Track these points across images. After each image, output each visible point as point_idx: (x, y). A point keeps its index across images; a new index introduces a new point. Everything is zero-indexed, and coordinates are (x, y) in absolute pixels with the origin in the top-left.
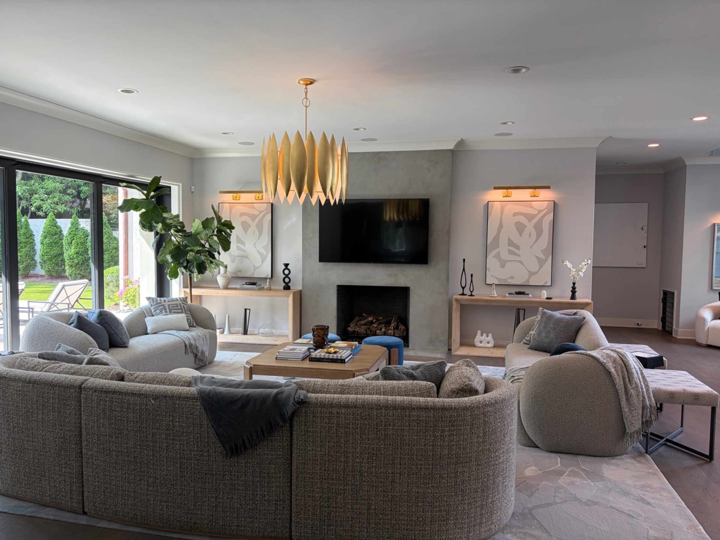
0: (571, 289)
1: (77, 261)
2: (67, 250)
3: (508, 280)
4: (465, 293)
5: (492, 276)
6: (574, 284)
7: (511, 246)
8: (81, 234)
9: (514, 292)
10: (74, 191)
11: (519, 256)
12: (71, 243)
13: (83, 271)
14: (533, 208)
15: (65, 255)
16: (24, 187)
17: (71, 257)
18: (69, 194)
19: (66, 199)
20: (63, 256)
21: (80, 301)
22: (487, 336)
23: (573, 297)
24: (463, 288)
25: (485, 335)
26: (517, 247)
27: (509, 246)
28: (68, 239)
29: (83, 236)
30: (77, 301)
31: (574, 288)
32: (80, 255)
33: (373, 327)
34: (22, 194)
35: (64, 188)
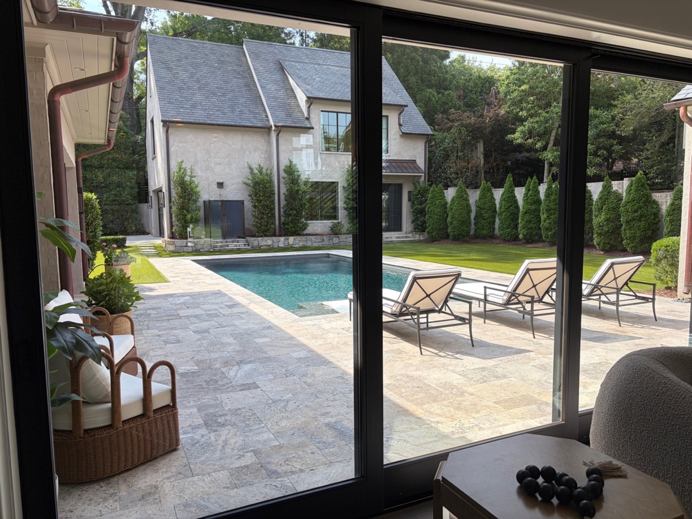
1: (607, 229)
2: (596, 216)
8: (613, 198)
10: (605, 152)
12: (602, 208)
13: (613, 240)
15: (594, 222)
16: (555, 153)
17: (601, 224)
18: (599, 156)
19: (597, 161)
20: (591, 223)
21: (630, 284)
28: (598, 205)
29: (615, 201)
30: (626, 284)
32: (611, 222)
34: (553, 160)
35: (595, 149)
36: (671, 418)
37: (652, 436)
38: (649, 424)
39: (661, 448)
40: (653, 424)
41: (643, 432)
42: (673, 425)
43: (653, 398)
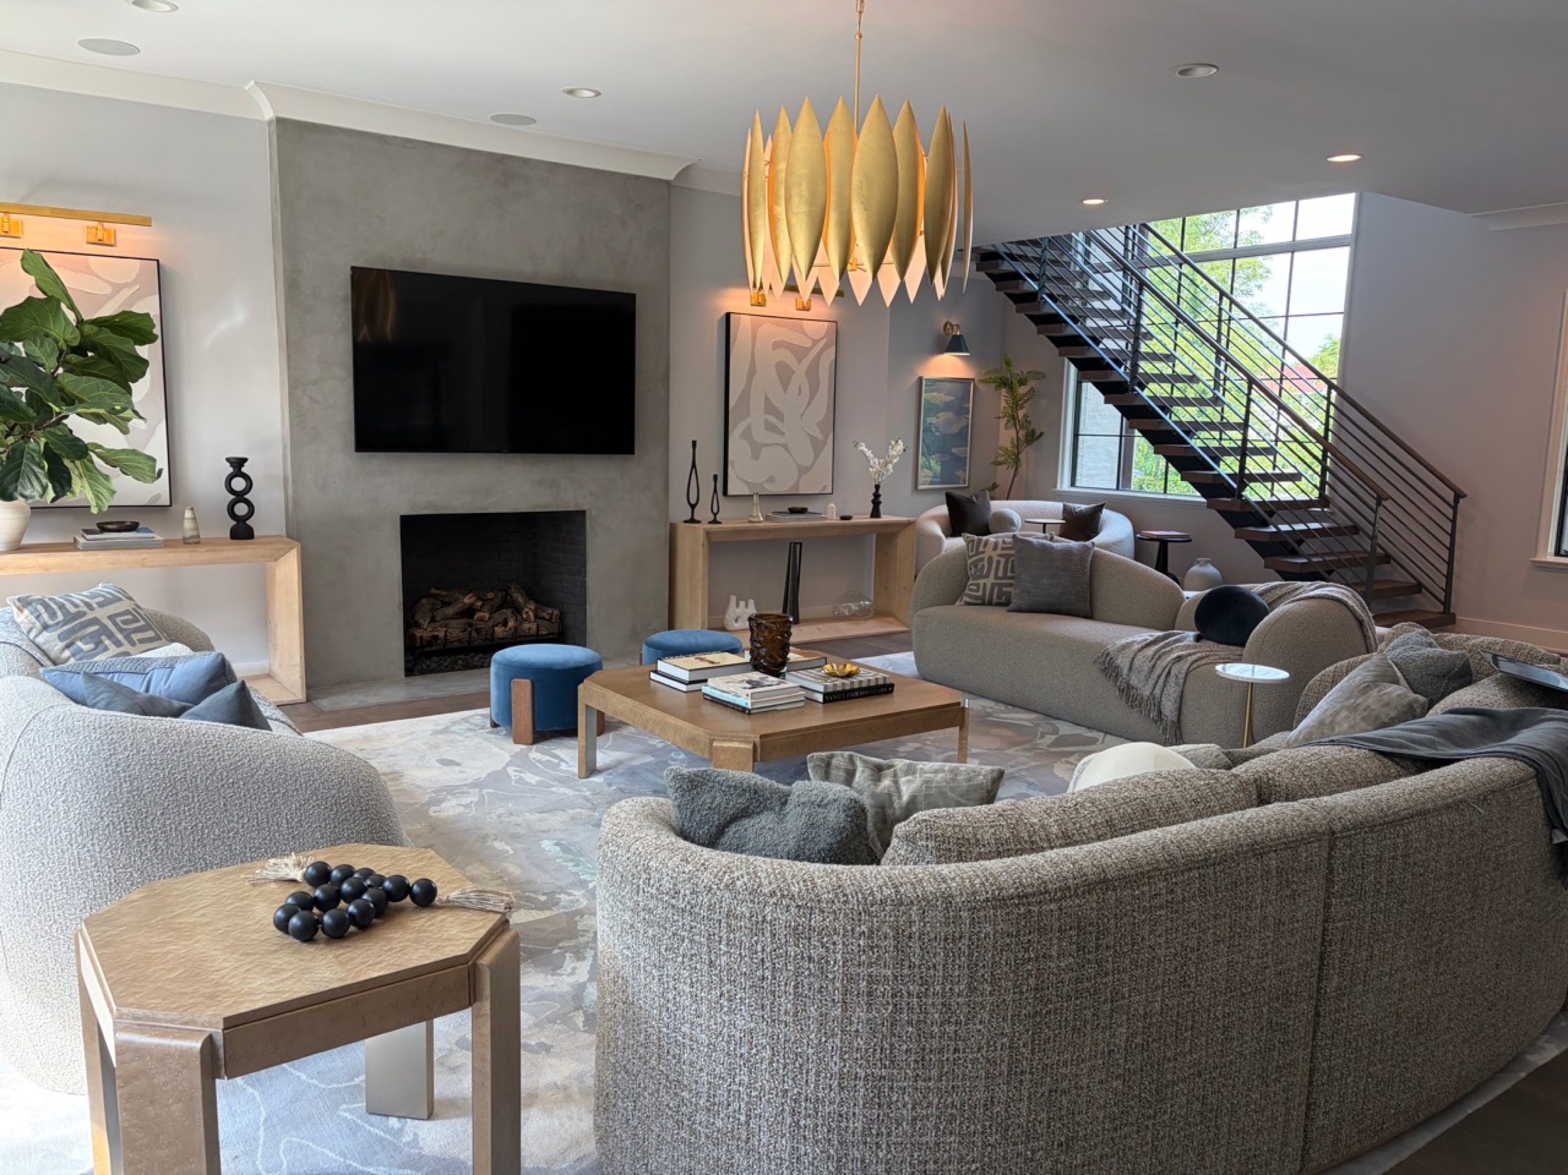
0: (872, 497)
3: (765, 485)
4: (696, 517)
5: (738, 477)
6: (877, 487)
7: (770, 414)
9: (787, 510)
11: (782, 433)
14: (804, 333)
22: (747, 606)
23: (876, 513)
24: (693, 507)
25: (742, 603)
26: (780, 416)
27: (766, 412)
31: (877, 496)
33: (481, 619)
36: (225, 774)
37: (201, 822)
38: (189, 805)
39: (223, 832)
40: (196, 800)
41: (180, 823)
42: (233, 783)
43: (175, 757)
